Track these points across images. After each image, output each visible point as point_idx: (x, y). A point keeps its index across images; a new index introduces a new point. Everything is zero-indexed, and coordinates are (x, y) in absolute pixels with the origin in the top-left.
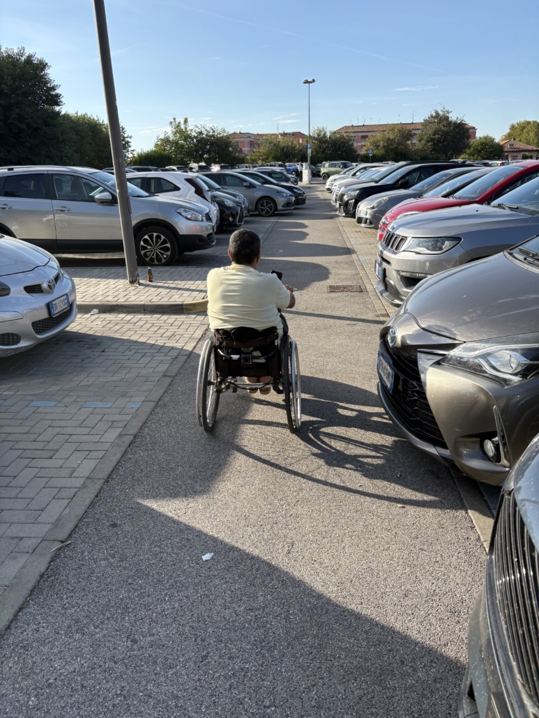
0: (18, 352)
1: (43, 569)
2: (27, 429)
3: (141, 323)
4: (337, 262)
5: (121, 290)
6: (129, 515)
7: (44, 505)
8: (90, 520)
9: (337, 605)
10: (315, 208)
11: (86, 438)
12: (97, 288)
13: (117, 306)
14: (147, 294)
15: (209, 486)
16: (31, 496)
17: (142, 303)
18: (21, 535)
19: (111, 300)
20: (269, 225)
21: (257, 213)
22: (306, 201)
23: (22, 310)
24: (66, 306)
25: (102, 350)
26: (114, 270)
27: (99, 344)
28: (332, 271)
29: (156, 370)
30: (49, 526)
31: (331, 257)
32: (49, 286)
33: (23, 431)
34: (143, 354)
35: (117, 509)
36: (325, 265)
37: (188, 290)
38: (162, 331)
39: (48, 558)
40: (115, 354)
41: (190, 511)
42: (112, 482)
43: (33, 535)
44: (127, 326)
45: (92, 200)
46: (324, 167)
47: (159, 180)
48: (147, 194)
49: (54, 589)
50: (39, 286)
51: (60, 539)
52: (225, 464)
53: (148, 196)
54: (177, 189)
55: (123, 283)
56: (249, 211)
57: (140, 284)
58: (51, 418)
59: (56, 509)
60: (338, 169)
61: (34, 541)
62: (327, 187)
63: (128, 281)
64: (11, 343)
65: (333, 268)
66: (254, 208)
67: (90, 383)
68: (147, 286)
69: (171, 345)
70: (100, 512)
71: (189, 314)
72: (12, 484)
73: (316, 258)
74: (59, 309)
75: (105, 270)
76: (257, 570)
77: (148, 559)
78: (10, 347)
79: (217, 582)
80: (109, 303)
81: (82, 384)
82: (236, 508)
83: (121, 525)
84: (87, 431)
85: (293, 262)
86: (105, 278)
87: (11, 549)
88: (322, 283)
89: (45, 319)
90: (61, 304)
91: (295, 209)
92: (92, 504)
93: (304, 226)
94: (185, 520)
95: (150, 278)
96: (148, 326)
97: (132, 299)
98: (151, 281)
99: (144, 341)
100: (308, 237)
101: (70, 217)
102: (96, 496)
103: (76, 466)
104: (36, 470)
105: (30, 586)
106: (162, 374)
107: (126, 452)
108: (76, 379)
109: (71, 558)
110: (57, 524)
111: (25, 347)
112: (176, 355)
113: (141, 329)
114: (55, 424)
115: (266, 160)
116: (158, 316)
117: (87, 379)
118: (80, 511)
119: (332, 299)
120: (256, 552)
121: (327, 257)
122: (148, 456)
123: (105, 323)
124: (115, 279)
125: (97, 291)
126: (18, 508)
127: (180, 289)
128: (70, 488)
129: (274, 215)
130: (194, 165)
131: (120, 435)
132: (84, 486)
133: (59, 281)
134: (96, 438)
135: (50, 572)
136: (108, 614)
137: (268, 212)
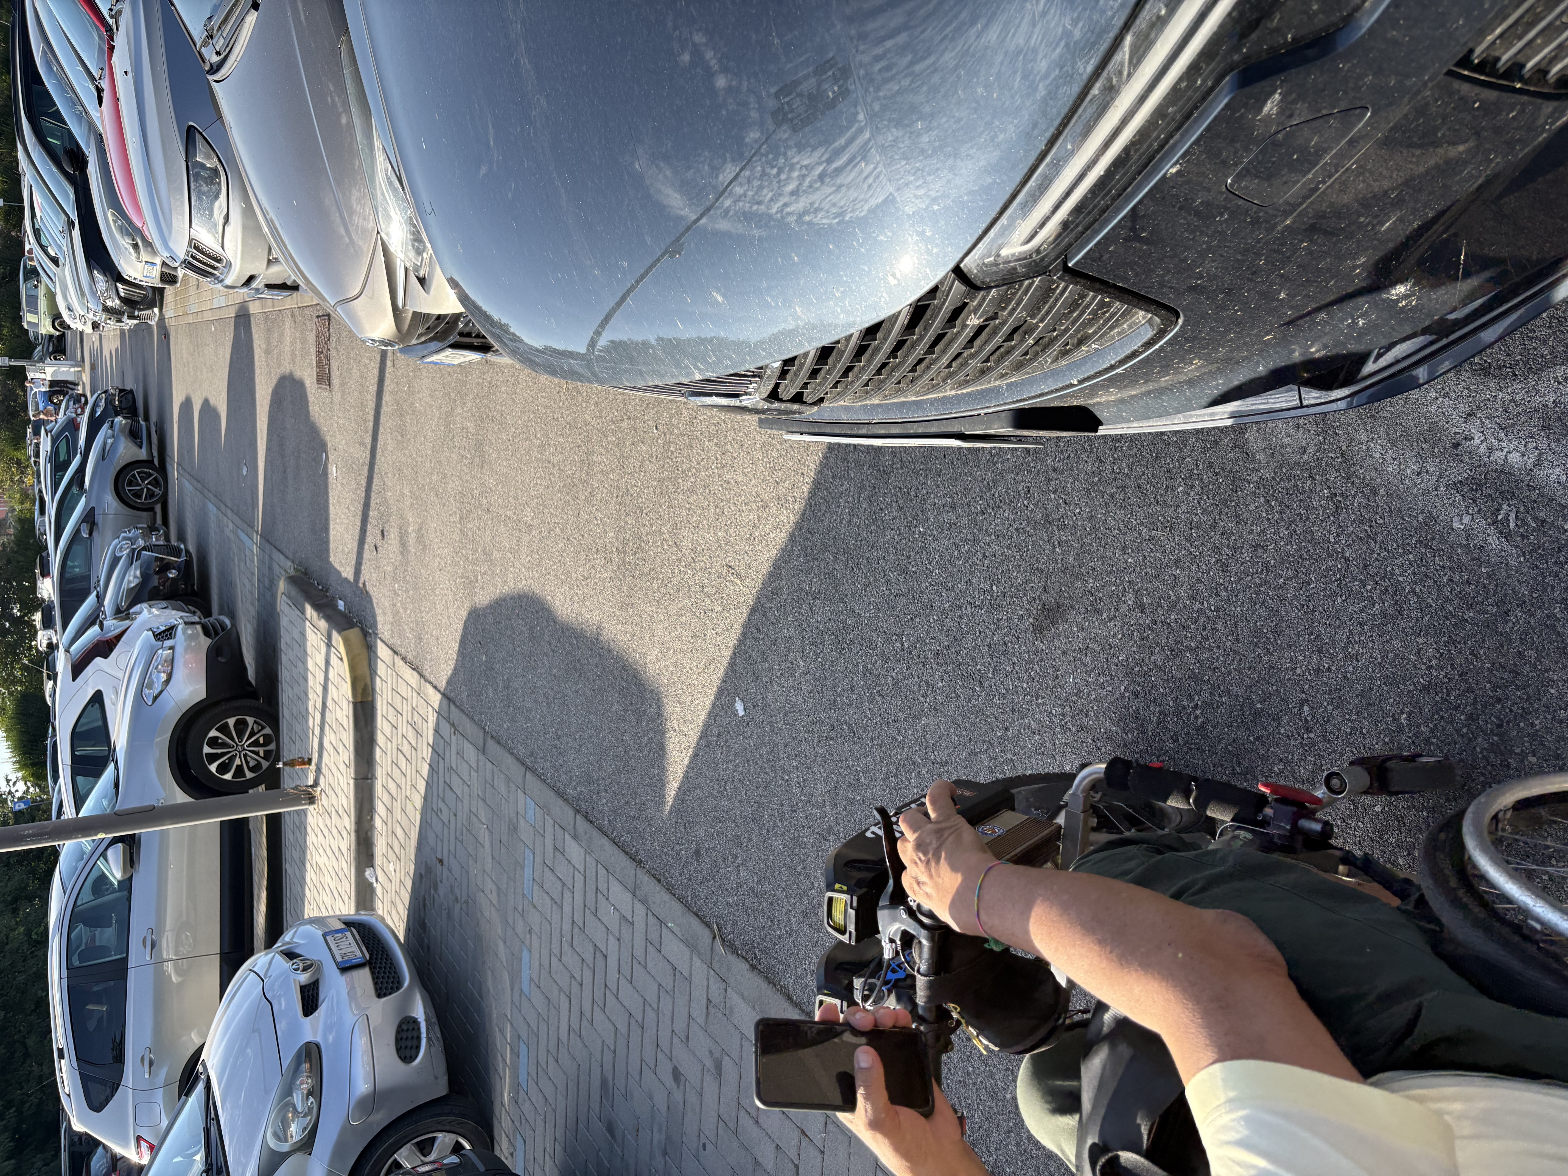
0: (434, 1020)
1: (744, 966)
2: (563, 998)
3: (392, 786)
4: (268, 352)
5: (328, 822)
6: (685, 828)
7: (669, 967)
8: (689, 893)
9: (803, 515)
10: (144, 369)
11: (578, 897)
12: (325, 872)
13: (357, 831)
14: (334, 770)
15: (652, 691)
16: (655, 988)
17: (352, 782)
18: (705, 1001)
19: (346, 843)
20: (187, 484)
21: (158, 508)
22: (128, 388)
23: (350, 1017)
24: (348, 934)
25: (439, 865)
26: (288, 835)
27: (429, 869)
28: (286, 368)
29: (474, 765)
30: (695, 959)
31: (257, 364)
32: (305, 969)
33: (567, 1005)
34: (447, 788)
35: (677, 848)
36: (274, 382)
37: (325, 689)
38: (406, 748)
39: (732, 958)
40: (445, 840)
41: (682, 728)
42: (642, 856)
43: (705, 983)
44: (398, 814)
45: (127, 884)
46: (37, 325)
47: (77, 737)
48: (112, 766)
49: (769, 949)
50: (303, 989)
51: (710, 940)
52: (623, 660)
53: (116, 763)
54: (98, 698)
55: (314, 816)
56: (152, 528)
57: (316, 784)
58: (548, 956)
59: (674, 949)
60: (41, 291)
61: (712, 980)
62: (88, 329)
63: (311, 808)
64: (415, 1034)
65: (279, 365)
66: (144, 514)
67: (494, 888)
68: (319, 770)
69: (431, 732)
70: (681, 875)
71: (373, 690)
72: (640, 1020)
73: (258, 396)
74: (355, 948)
75: (289, 853)
76: (759, 630)
77: (741, 801)
78: (424, 1035)
79: (770, 697)
80: (353, 847)
81: (495, 902)
82: (682, 652)
83: (698, 843)
84: (567, 895)
85: (268, 449)
86: (304, 852)
87: (720, 1015)
88: (311, 398)
89: (373, 973)
90: (344, 944)
91: (147, 419)
92: (670, 889)
93: (187, 404)
94: (694, 737)
95: (303, 763)
96: (396, 773)
97: (345, 802)
98: (310, 761)
99: (424, 783)
100: (212, 402)
101: (167, 928)
102: (659, 881)
103: (617, 914)
104: (623, 981)
105: (764, 985)
106: (481, 756)
107: (600, 829)
108: (487, 914)
109: (735, 923)
110: (691, 945)
111: (425, 1008)
112: (447, 724)
113: (403, 787)
114: (556, 951)
115: (22, 467)
116: (378, 752)
117: (487, 892)
118: (677, 908)
119: (343, 384)
120: (738, 628)
121: (257, 371)
122: (606, 791)
123: (391, 856)
124: (306, 833)
125: (330, 869)
126: (671, 1008)
127: (324, 704)
128: (647, 925)
129: (163, 469)
130: (42, 639)
131: (575, 837)
132: (644, 902)
133: (298, 951)
134: (579, 878)
135: (750, 956)
136: (799, 869)
137: (156, 483)
